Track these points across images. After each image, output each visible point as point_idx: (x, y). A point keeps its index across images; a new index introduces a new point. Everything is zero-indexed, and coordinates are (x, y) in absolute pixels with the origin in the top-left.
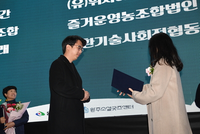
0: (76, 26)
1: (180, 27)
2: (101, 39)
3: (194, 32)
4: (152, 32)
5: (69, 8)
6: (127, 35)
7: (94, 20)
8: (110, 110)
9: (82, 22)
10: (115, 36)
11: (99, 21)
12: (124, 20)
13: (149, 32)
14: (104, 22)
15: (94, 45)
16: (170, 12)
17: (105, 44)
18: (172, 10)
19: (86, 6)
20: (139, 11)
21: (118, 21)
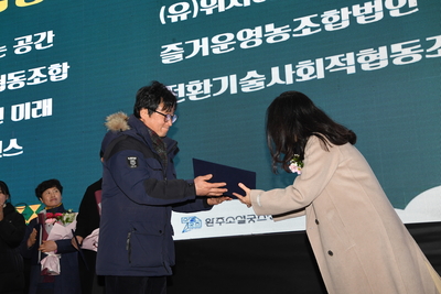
0: (177, 57)
1: (383, 50)
2: (224, 80)
3: (411, 58)
4: (327, 63)
5: (163, 22)
6: (275, 71)
7: (210, 43)
8: (244, 222)
9: (189, 49)
10: (253, 74)
11: (221, 45)
12: (270, 40)
13: (320, 62)
14: (230, 47)
15: (211, 94)
16: (361, 20)
17: (234, 90)
18: (366, 16)
19: (195, 15)
20: (300, 22)
21: (258, 42)
